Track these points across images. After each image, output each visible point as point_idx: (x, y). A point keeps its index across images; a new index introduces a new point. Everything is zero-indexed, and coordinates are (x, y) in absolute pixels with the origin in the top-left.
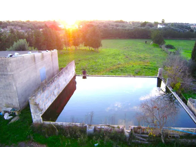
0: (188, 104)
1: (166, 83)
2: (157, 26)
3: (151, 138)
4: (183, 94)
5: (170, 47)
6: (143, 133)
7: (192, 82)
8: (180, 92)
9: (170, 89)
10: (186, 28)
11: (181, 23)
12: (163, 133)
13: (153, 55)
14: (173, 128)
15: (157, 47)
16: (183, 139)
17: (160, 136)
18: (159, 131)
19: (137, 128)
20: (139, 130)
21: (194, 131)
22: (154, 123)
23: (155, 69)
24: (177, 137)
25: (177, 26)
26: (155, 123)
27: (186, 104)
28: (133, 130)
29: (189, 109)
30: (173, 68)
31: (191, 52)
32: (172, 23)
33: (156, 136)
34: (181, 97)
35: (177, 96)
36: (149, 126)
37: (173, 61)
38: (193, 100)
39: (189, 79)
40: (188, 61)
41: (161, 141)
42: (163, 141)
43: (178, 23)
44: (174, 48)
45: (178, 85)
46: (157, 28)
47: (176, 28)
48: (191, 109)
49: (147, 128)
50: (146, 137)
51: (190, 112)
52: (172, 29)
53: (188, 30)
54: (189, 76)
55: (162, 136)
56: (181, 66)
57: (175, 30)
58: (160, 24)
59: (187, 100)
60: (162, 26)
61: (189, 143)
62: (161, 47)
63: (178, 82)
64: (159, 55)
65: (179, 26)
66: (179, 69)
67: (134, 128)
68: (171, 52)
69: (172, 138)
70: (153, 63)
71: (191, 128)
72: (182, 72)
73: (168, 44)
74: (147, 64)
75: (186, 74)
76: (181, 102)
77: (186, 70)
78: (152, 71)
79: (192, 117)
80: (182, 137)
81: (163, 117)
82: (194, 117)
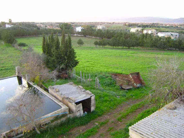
0: (49, 92)
1: (26, 79)
2: (5, 25)
3: (27, 135)
4: (44, 84)
5: (23, 45)
6: (18, 134)
7: (48, 72)
8: (41, 83)
9: (31, 84)
10: (33, 27)
11: (28, 22)
12: (36, 125)
13: (8, 55)
14: (43, 117)
15: (10, 47)
16: (53, 122)
17: (34, 129)
18: (32, 125)
19: (10, 132)
20: (12, 133)
21: (60, 112)
22: (24, 120)
23: (12, 69)
24: (48, 123)
25: (24, 25)
26: (26, 120)
27: (48, 92)
28: (6, 136)
29: (51, 96)
30: (28, 64)
31: (41, 47)
32: (20, 23)
33: (31, 131)
34: (42, 88)
35: (39, 87)
36: (20, 125)
37: (27, 58)
38: (52, 87)
39: (45, 70)
40: (41, 55)
41: (37, 133)
42: (39, 132)
43: (25, 22)
44: (27, 45)
45: (37, 78)
46: (6, 28)
47: (24, 27)
48: (53, 95)
49: (19, 128)
50: (21, 137)
51: (53, 98)
52: (21, 27)
53: (35, 28)
54: (44, 68)
55: (36, 128)
56: (35, 61)
57: (24, 29)
58: (8, 24)
59: (48, 88)
60: (11, 25)
61: (59, 123)
62: (14, 46)
63: (37, 75)
64: (13, 54)
65: (27, 25)
66: (34, 63)
67: (6, 134)
68: (24, 50)
69: (45, 126)
70: (9, 63)
71: (57, 111)
72: (38, 66)
73: (20, 43)
74: (4, 66)
75: (41, 67)
76: (44, 92)
77: (41, 63)
78: (10, 72)
79: (55, 101)
80: (52, 121)
81: (31, 111)
82: (57, 101)
